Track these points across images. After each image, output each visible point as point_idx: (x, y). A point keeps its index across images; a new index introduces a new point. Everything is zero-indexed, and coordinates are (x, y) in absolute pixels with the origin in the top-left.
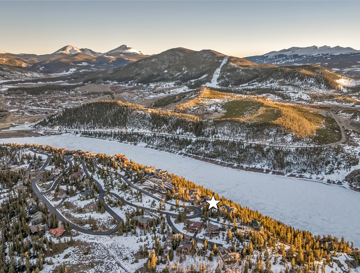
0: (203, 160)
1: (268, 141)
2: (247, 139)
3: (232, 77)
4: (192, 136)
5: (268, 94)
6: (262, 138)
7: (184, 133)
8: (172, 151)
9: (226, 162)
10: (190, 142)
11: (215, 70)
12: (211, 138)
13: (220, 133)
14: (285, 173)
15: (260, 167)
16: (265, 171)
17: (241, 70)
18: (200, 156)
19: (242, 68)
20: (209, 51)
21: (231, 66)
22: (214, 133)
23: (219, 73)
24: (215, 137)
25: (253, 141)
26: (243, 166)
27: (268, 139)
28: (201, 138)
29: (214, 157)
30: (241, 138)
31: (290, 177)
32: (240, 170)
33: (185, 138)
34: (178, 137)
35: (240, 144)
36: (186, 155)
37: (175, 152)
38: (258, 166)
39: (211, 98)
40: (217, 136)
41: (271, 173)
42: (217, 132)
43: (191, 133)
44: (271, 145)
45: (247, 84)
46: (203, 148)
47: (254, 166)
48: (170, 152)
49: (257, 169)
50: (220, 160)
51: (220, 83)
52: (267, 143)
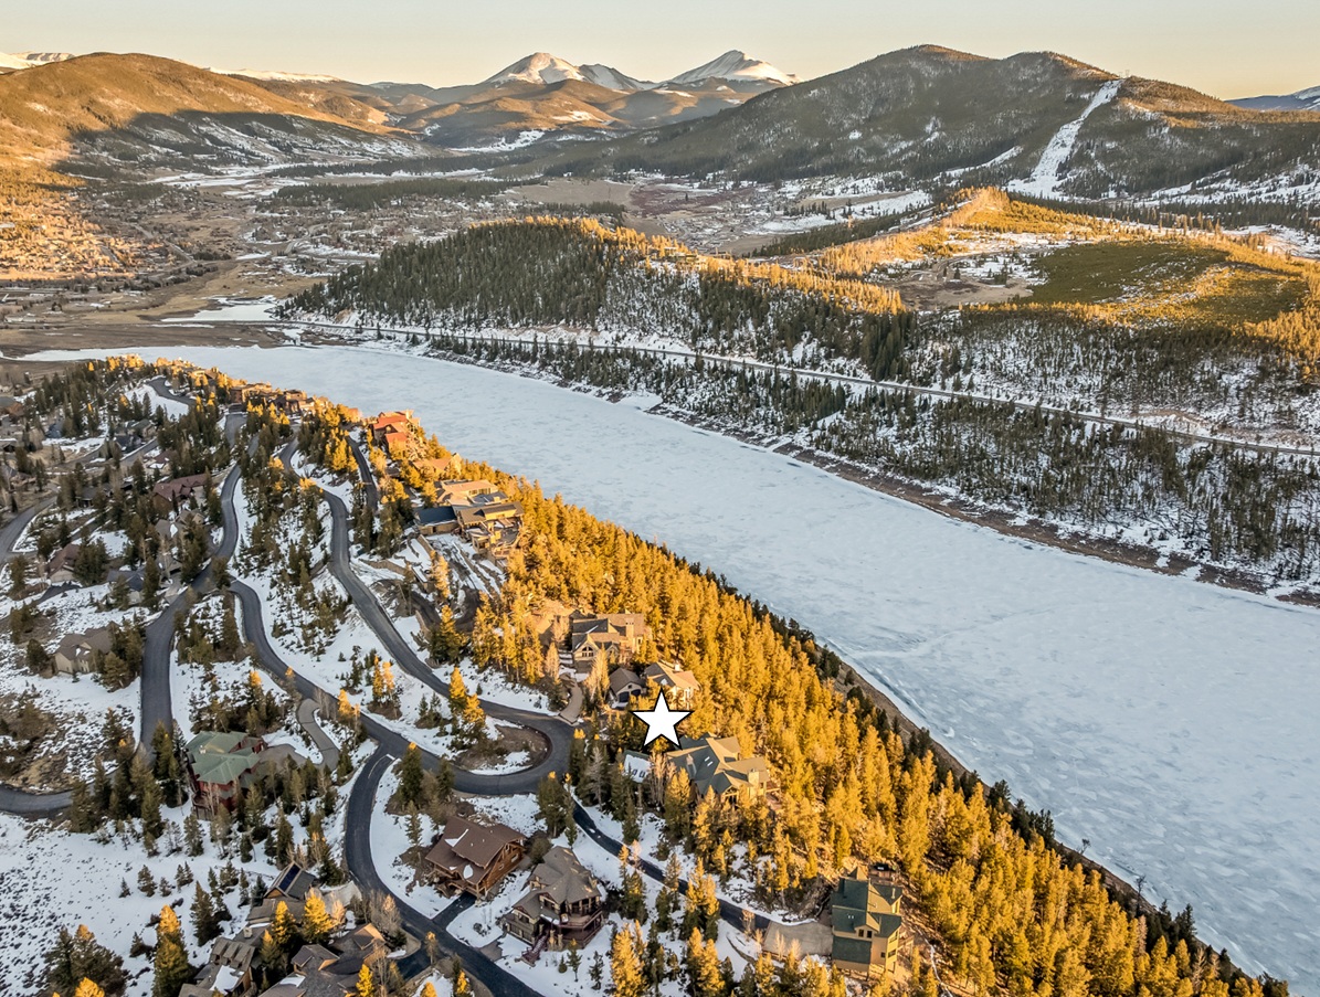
0: (876, 482)
1: (1207, 414)
2: (1105, 402)
3: (1123, 157)
4: (855, 375)
5: (1273, 226)
6: (1179, 402)
7: (824, 363)
8: (753, 434)
9: (981, 503)
10: (835, 401)
11: (1056, 128)
12: (936, 387)
13: (983, 367)
14: (1269, 580)
15: (1142, 541)
16: (1162, 562)
17: (1166, 130)
18: (865, 466)
19: (1173, 122)
20: (1045, 56)
21: (1125, 111)
22: (953, 366)
23: (1070, 141)
24: (958, 386)
25: (1135, 413)
26: (1055, 528)
27: (1211, 407)
28: (889, 387)
29: (930, 473)
30: (1078, 396)
31: (1290, 605)
32: (1037, 546)
33: (823, 380)
34: (794, 378)
35: (1068, 421)
36: (806, 455)
37: (766, 441)
38: (1135, 534)
39: (998, 230)
40: (965, 380)
41: (1194, 571)
42: (970, 363)
43: (855, 363)
44: (1221, 437)
45: (1188, 188)
46: (893, 431)
47: (1110, 532)
48: (744, 437)
49: (1124, 546)
50: (953, 492)
51: (1068, 182)
52: (1197, 426)
